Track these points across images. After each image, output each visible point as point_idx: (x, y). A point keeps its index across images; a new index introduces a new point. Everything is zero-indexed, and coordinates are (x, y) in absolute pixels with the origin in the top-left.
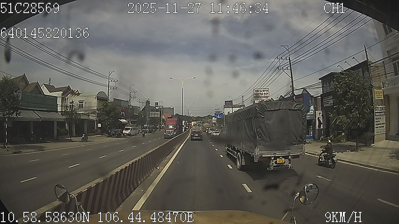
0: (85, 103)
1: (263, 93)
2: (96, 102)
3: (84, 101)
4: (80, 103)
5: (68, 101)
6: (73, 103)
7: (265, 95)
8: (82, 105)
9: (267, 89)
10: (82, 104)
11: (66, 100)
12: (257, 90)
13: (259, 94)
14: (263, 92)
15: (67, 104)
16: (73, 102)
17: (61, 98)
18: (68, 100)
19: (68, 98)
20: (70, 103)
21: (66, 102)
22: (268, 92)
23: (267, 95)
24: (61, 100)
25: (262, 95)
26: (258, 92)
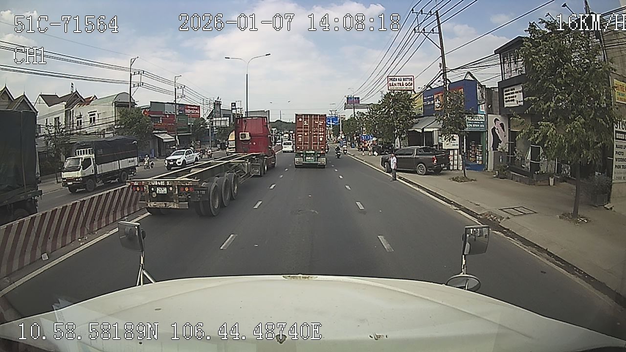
0: (98, 114)
1: (404, 84)
2: (113, 112)
3: (96, 111)
4: (90, 115)
5: (74, 116)
6: (81, 118)
7: (408, 87)
8: (94, 118)
9: (410, 77)
10: (94, 116)
11: (72, 115)
12: (393, 78)
13: (397, 84)
14: (405, 82)
15: (73, 120)
16: (80, 116)
17: (64, 113)
18: (74, 113)
19: (74, 111)
20: (77, 118)
21: (72, 117)
22: (412, 82)
24: (64, 115)
25: (403, 87)
26: (394, 82)
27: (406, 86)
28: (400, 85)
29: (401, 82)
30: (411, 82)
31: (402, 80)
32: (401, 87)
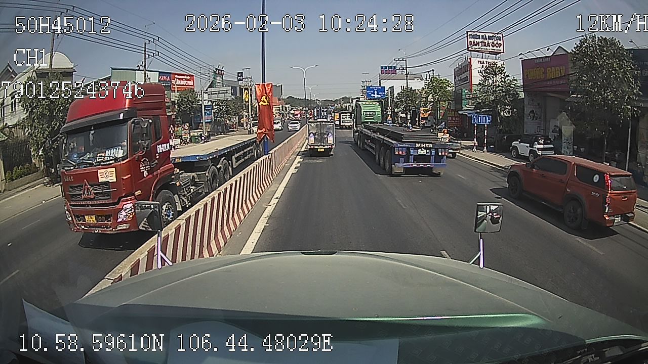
1: (490, 44)
7: (495, 48)
9: (499, 35)
12: (475, 34)
13: (480, 44)
14: (490, 41)
22: (501, 42)
23: (498, 48)
25: (488, 48)
26: (476, 40)
27: (493, 47)
28: (485, 46)
29: (486, 41)
30: (499, 42)
31: (487, 37)
32: (485, 47)
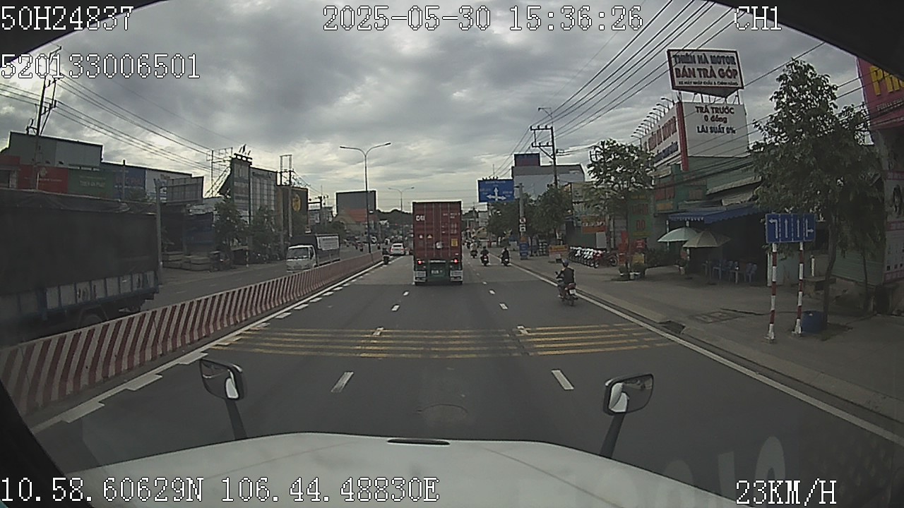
1: (717, 74)
7: (726, 80)
9: (730, 55)
12: (684, 53)
13: (697, 73)
14: (716, 68)
23: (733, 81)
25: (712, 80)
26: (688, 66)
27: (722, 77)
28: (706, 76)
31: (709, 60)
32: (707, 80)
